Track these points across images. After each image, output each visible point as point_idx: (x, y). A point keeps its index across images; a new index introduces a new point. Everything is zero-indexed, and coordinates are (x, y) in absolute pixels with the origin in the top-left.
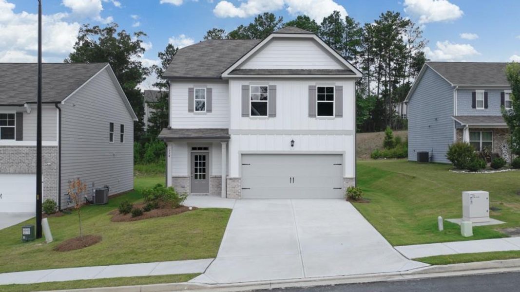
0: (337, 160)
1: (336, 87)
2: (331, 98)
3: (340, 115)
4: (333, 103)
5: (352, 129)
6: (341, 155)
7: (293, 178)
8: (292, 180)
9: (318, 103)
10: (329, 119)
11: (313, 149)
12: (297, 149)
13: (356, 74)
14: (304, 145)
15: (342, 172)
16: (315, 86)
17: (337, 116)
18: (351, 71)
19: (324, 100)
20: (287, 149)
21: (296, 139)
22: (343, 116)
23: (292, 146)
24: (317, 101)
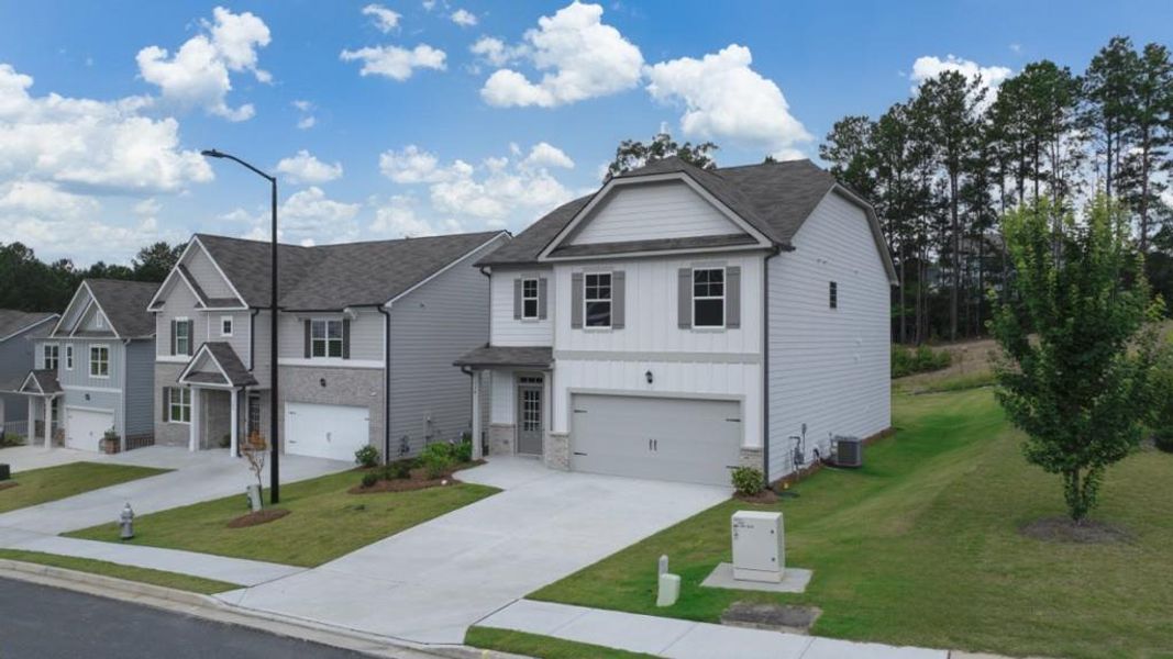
0: (730, 412)
1: (728, 269)
2: (718, 290)
3: (735, 324)
4: (721, 301)
5: (758, 352)
6: (738, 402)
7: (655, 442)
8: (653, 444)
9: (696, 301)
10: (714, 331)
11: (687, 389)
12: (658, 388)
13: (758, 243)
14: (672, 380)
15: (740, 436)
16: (689, 270)
17: (730, 326)
18: (749, 236)
19: (706, 295)
20: (642, 387)
21: (657, 369)
22: (742, 326)
23: (650, 381)
24: (693, 298)
